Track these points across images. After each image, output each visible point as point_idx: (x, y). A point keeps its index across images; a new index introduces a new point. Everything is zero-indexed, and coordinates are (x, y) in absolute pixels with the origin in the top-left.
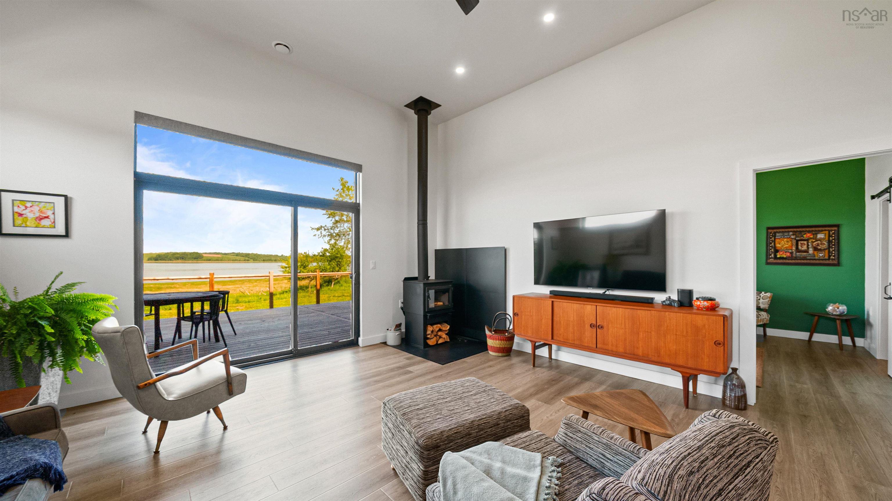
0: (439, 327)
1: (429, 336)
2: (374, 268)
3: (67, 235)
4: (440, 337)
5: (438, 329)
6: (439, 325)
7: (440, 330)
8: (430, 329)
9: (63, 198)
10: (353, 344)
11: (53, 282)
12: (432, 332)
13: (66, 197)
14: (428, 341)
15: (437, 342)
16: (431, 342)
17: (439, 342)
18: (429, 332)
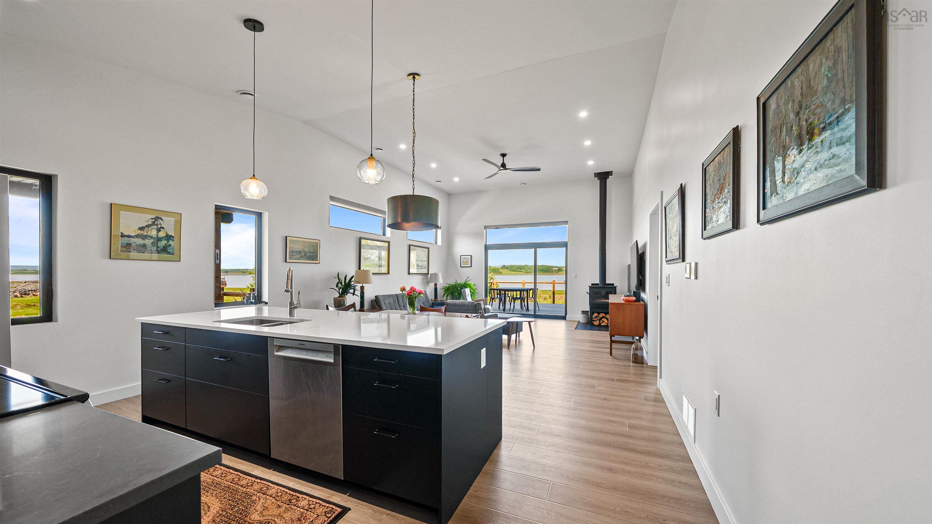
0: (603, 315)
1: (593, 319)
2: (576, 277)
3: (471, 266)
4: (603, 322)
5: (602, 316)
6: (603, 314)
7: (603, 317)
8: (596, 315)
9: (470, 256)
10: (564, 318)
11: (467, 279)
12: (596, 317)
13: (471, 255)
14: (594, 322)
15: (600, 324)
16: (596, 323)
17: (602, 324)
18: (593, 317)
